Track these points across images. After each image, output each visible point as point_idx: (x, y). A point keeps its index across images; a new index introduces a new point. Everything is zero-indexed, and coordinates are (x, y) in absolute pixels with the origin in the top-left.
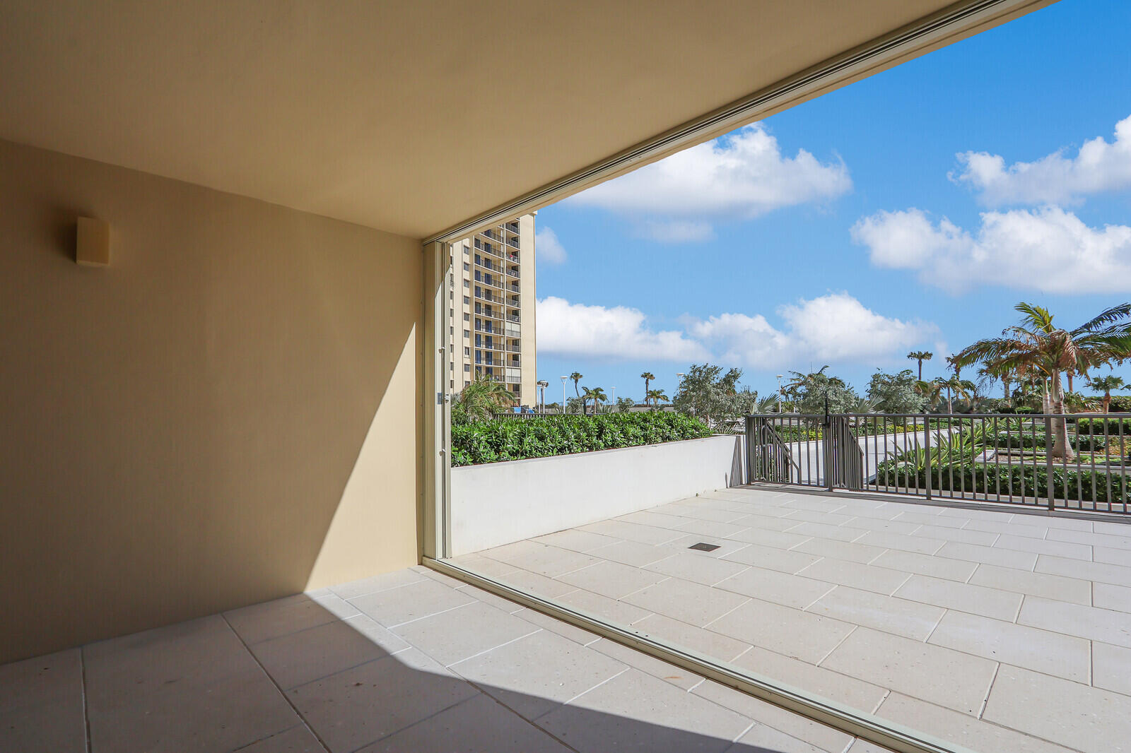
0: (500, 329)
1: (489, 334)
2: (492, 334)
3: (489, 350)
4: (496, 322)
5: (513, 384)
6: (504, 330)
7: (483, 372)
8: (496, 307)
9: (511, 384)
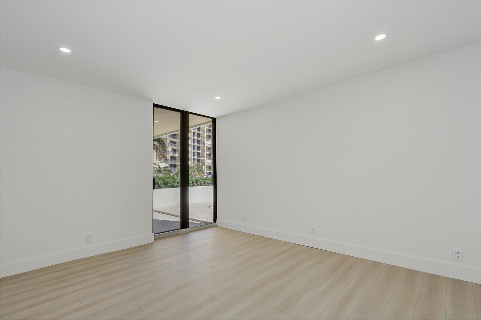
0: (203, 143)
1: (199, 145)
2: (200, 145)
3: (199, 152)
4: (202, 140)
5: (209, 166)
6: (205, 144)
7: (196, 161)
8: (202, 134)
9: (207, 166)
